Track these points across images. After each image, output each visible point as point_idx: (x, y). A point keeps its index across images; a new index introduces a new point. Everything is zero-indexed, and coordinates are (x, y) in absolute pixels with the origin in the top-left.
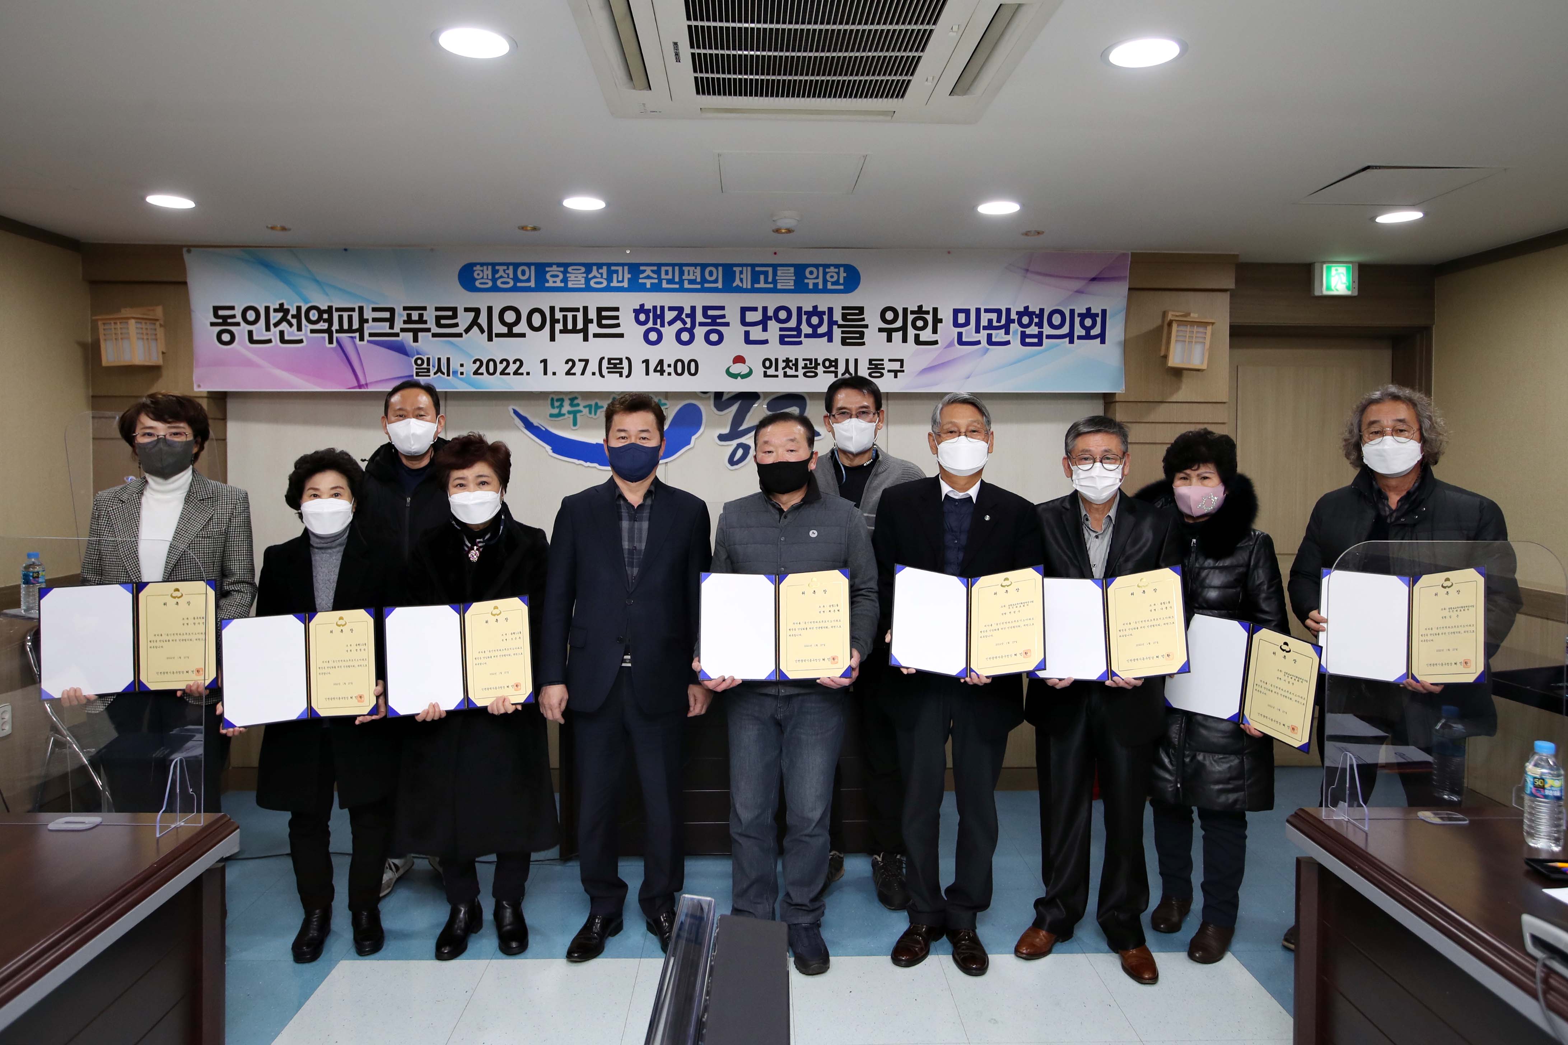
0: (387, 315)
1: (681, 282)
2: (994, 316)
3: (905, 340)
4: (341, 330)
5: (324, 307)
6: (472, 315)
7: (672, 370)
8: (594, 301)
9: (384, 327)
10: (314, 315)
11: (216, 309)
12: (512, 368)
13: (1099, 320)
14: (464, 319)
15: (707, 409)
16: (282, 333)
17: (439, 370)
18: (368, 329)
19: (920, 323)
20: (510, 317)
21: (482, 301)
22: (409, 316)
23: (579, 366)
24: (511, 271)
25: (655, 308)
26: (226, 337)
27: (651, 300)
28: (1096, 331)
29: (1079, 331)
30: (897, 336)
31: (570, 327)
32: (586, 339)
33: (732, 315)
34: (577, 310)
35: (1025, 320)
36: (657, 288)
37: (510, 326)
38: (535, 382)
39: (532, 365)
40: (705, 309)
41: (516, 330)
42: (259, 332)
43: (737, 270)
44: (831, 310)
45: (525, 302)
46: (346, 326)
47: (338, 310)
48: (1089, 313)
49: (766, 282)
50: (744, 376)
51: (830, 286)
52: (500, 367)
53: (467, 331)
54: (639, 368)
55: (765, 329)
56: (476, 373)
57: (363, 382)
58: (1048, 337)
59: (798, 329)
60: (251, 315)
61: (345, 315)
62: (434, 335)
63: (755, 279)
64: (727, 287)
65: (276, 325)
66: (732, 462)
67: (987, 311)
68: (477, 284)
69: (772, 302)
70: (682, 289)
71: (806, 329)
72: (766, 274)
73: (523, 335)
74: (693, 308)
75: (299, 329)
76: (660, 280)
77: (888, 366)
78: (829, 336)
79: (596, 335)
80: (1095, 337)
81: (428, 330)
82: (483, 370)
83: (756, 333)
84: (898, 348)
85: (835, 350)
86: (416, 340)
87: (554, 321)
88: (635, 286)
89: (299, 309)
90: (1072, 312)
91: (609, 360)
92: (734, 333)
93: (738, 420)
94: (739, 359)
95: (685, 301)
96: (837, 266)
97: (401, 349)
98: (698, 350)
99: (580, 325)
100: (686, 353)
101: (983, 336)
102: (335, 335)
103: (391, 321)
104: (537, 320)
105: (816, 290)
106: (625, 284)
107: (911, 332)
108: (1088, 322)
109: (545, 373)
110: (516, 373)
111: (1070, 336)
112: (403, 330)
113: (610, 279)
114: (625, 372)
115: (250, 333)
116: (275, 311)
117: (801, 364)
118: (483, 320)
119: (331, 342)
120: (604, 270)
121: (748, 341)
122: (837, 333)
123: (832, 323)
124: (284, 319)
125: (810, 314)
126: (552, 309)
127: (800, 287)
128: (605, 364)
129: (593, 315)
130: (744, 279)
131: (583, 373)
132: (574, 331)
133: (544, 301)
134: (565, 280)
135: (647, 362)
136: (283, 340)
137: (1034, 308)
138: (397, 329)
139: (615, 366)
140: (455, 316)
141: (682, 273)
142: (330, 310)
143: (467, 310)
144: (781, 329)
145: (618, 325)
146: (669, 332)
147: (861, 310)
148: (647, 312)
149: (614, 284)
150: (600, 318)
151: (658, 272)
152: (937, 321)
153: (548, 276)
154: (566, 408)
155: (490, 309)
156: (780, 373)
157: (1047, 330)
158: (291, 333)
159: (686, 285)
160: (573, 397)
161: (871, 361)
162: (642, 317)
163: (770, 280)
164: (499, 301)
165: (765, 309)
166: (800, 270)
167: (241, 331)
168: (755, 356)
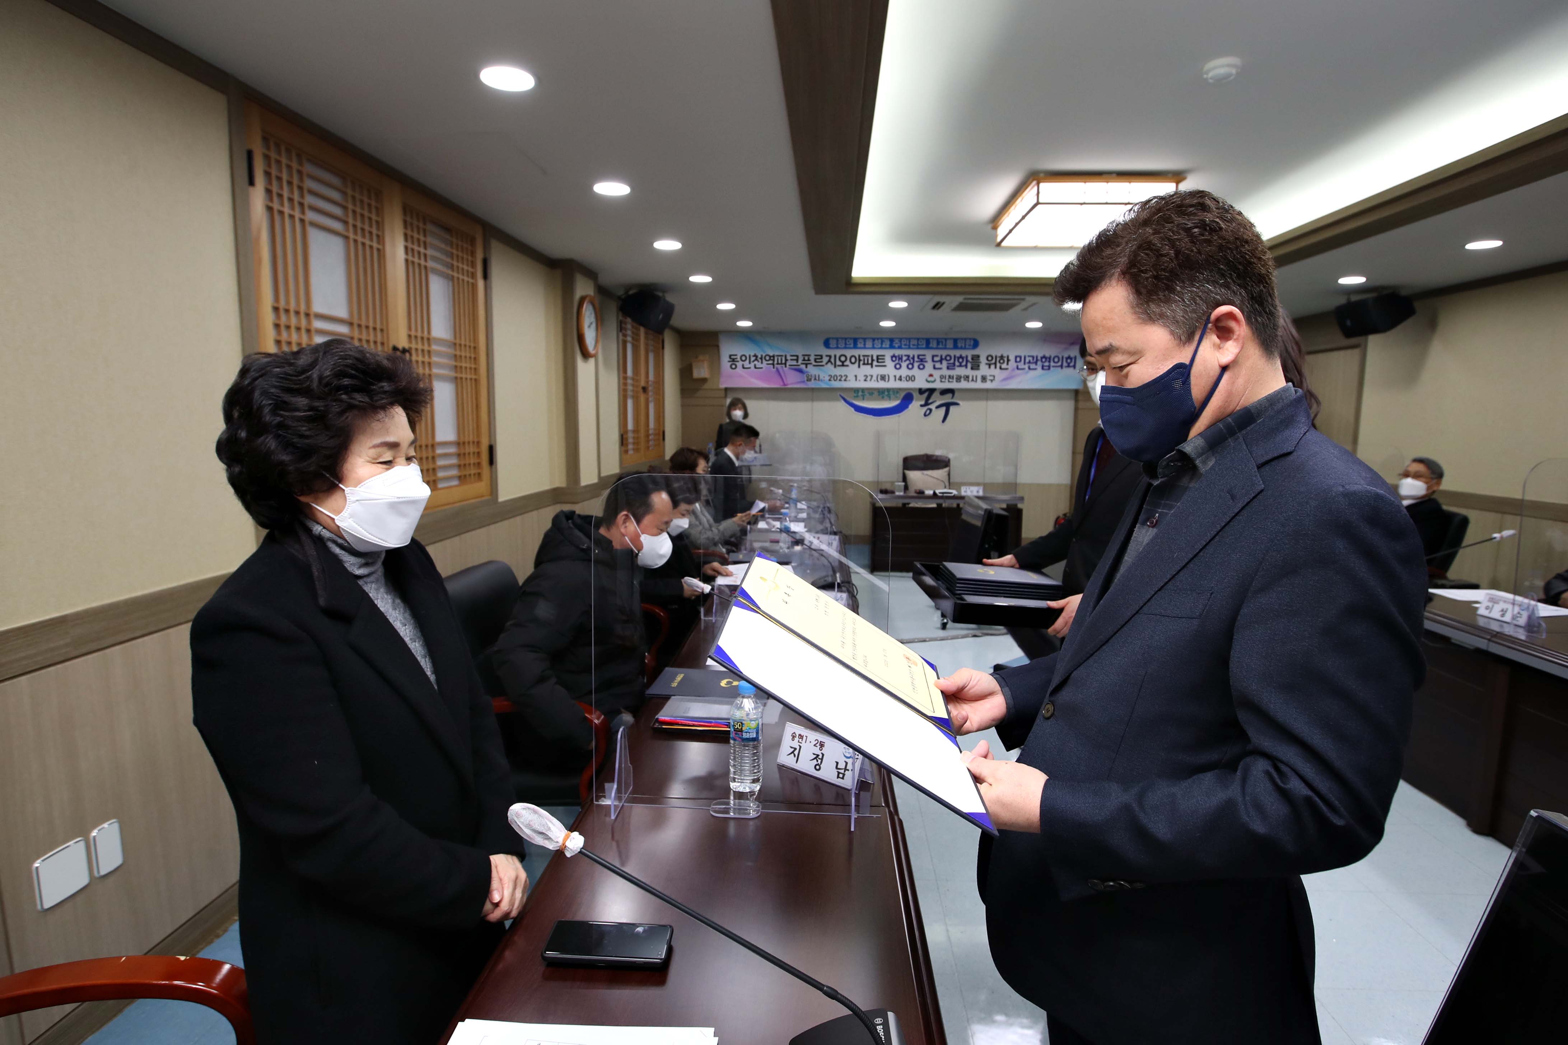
0: (795, 358)
1: (909, 345)
2: (1031, 359)
3: (996, 367)
4: (778, 364)
5: (771, 355)
6: (828, 358)
7: (905, 379)
8: (875, 353)
9: (794, 363)
10: (768, 358)
11: (730, 356)
12: (844, 378)
13: (1073, 360)
14: (825, 359)
15: (916, 395)
16: (755, 365)
17: (815, 379)
18: (788, 364)
19: (1002, 361)
20: (843, 359)
21: (832, 352)
22: (804, 358)
23: (869, 378)
24: (844, 341)
25: (899, 356)
26: (734, 367)
27: (897, 352)
28: (1072, 364)
29: (1065, 364)
30: (993, 367)
31: (866, 362)
32: (872, 367)
33: (929, 358)
34: (868, 356)
35: (1044, 360)
36: (900, 348)
37: (843, 362)
38: (852, 384)
39: (851, 377)
40: (918, 356)
41: (845, 364)
42: (746, 364)
43: (931, 340)
44: (967, 357)
45: (849, 353)
46: (780, 362)
47: (778, 356)
48: (1069, 357)
49: (942, 345)
50: (933, 382)
51: (967, 347)
52: (839, 378)
53: (827, 364)
54: (892, 378)
55: (941, 363)
56: (830, 380)
57: (786, 383)
58: (1053, 367)
59: (954, 364)
60: (744, 358)
61: (780, 358)
62: (814, 366)
63: (938, 343)
64: (928, 347)
65: (753, 361)
66: (925, 415)
67: (1029, 356)
68: (831, 346)
69: (944, 353)
70: (909, 348)
71: (957, 363)
72: (942, 342)
73: (847, 366)
74: (914, 356)
75: (762, 363)
76: (901, 344)
77: (989, 378)
78: (966, 366)
79: (876, 366)
80: (1071, 367)
81: (811, 364)
82: (832, 379)
83: (938, 365)
84: (993, 371)
85: (968, 372)
86: (806, 367)
87: (860, 360)
88: (892, 347)
89: (762, 356)
90: (1063, 358)
91: (881, 376)
92: (929, 365)
93: (928, 398)
94: (931, 375)
95: (911, 352)
96: (970, 339)
97: (801, 371)
98: (915, 371)
99: (870, 362)
100: (910, 373)
101: (1026, 366)
102: (776, 366)
103: (797, 360)
104: (853, 360)
105: (961, 348)
106: (888, 346)
107: (998, 365)
108: (1069, 361)
109: (856, 380)
110: (845, 380)
111: (1062, 366)
112: (802, 364)
113: (882, 344)
114: (887, 380)
115: (743, 365)
116: (754, 356)
117: (955, 377)
118: (833, 360)
119: (774, 368)
120: (880, 341)
121: (934, 368)
122: (969, 365)
123: (967, 361)
124: (756, 360)
125: (959, 358)
126: (859, 356)
127: (956, 347)
128: (879, 377)
129: (875, 358)
130: (933, 344)
131: (871, 380)
132: (868, 364)
133: (856, 352)
134: (865, 344)
135: (895, 376)
136: (755, 368)
137: (1047, 355)
138: (799, 363)
139: (883, 378)
140: (822, 358)
141: (910, 342)
142: (773, 356)
143: (827, 356)
144: (948, 364)
145: (884, 362)
146: (904, 365)
147: (978, 356)
148: (896, 357)
149: (884, 346)
150: (878, 359)
151: (900, 341)
152: (1008, 360)
153: (858, 343)
154: (860, 393)
155: (835, 356)
156: (947, 380)
157: (1052, 364)
158: (758, 364)
159: (911, 346)
160: (863, 390)
161: (982, 376)
162: (894, 359)
163: (944, 344)
164: (838, 352)
165: (941, 356)
166: (955, 341)
167: (739, 364)
168: (937, 374)
